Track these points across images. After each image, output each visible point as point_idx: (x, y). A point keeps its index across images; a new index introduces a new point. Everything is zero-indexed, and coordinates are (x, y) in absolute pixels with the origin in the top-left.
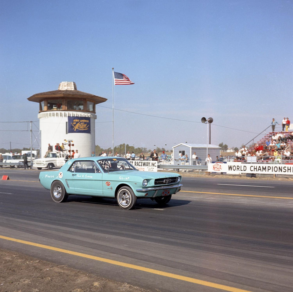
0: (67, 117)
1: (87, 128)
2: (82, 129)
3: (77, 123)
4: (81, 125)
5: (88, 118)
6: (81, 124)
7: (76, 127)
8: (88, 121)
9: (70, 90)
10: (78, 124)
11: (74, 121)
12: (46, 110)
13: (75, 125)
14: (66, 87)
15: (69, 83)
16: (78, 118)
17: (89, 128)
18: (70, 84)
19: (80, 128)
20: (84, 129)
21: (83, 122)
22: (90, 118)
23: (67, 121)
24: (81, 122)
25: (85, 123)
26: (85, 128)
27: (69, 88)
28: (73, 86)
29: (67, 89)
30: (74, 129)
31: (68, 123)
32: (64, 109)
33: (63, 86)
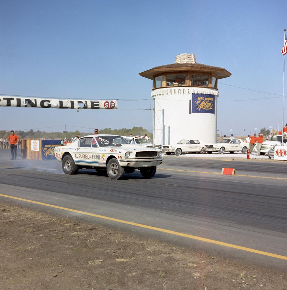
0: (191, 94)
1: (211, 108)
2: (207, 108)
3: (202, 101)
4: (206, 104)
5: (212, 96)
6: (207, 102)
7: (201, 107)
8: (212, 99)
9: (190, 63)
10: (203, 103)
11: (199, 98)
12: (165, 86)
13: (200, 104)
14: (186, 60)
15: (188, 55)
16: (202, 95)
17: (213, 107)
18: (190, 56)
19: (205, 107)
20: (208, 108)
21: (208, 100)
22: (214, 95)
23: (191, 99)
24: (206, 101)
25: (210, 101)
26: (210, 108)
27: (189, 61)
28: (193, 59)
29: (187, 62)
30: (199, 108)
31: (191, 101)
32: (188, 85)
33: (182, 59)
